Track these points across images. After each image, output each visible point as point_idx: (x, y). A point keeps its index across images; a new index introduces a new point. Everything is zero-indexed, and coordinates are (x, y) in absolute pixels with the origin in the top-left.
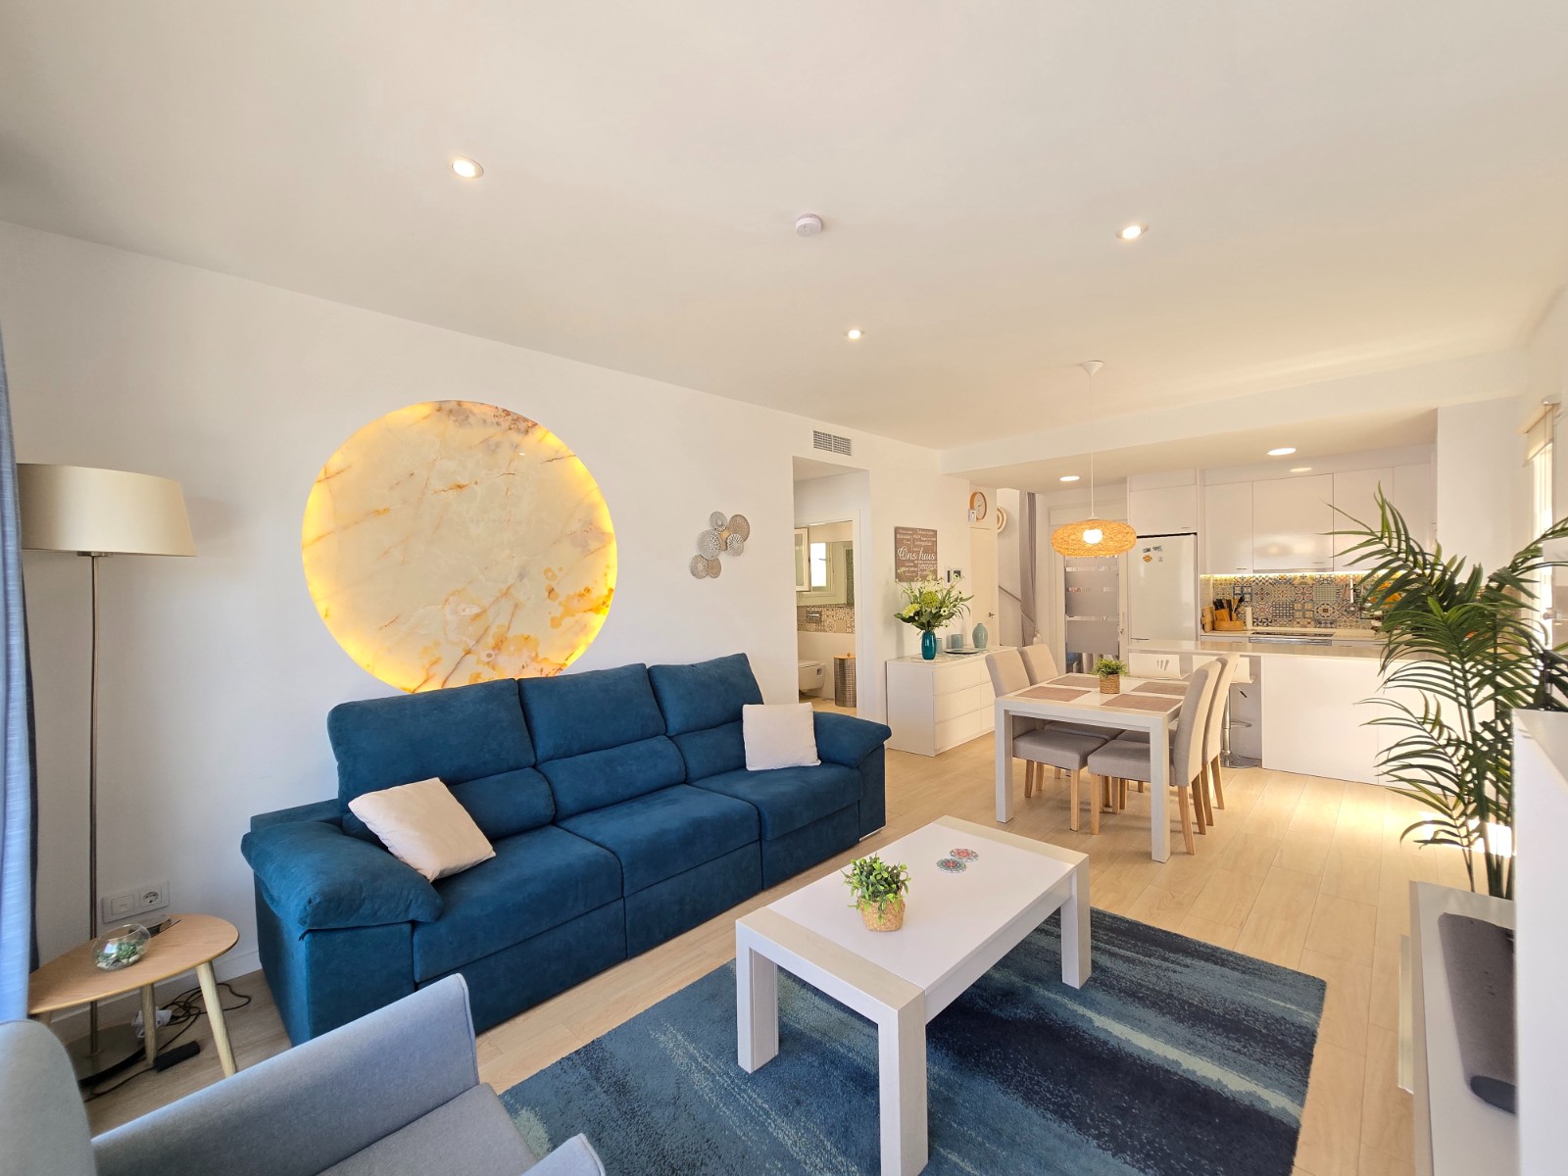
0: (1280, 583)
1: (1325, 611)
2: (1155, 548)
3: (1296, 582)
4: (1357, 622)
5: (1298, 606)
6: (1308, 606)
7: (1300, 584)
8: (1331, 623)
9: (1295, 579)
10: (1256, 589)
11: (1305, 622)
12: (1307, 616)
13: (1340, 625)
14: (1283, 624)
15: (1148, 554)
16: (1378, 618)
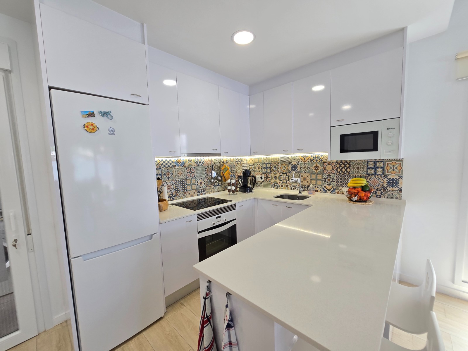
0: (178, 166)
1: (201, 183)
2: (106, 114)
3: (187, 164)
4: (213, 188)
5: (188, 182)
6: (193, 181)
7: (189, 165)
8: (204, 191)
9: (186, 162)
11: (192, 192)
12: (193, 188)
13: (207, 192)
14: (181, 197)
15: (91, 120)
16: (230, 184)
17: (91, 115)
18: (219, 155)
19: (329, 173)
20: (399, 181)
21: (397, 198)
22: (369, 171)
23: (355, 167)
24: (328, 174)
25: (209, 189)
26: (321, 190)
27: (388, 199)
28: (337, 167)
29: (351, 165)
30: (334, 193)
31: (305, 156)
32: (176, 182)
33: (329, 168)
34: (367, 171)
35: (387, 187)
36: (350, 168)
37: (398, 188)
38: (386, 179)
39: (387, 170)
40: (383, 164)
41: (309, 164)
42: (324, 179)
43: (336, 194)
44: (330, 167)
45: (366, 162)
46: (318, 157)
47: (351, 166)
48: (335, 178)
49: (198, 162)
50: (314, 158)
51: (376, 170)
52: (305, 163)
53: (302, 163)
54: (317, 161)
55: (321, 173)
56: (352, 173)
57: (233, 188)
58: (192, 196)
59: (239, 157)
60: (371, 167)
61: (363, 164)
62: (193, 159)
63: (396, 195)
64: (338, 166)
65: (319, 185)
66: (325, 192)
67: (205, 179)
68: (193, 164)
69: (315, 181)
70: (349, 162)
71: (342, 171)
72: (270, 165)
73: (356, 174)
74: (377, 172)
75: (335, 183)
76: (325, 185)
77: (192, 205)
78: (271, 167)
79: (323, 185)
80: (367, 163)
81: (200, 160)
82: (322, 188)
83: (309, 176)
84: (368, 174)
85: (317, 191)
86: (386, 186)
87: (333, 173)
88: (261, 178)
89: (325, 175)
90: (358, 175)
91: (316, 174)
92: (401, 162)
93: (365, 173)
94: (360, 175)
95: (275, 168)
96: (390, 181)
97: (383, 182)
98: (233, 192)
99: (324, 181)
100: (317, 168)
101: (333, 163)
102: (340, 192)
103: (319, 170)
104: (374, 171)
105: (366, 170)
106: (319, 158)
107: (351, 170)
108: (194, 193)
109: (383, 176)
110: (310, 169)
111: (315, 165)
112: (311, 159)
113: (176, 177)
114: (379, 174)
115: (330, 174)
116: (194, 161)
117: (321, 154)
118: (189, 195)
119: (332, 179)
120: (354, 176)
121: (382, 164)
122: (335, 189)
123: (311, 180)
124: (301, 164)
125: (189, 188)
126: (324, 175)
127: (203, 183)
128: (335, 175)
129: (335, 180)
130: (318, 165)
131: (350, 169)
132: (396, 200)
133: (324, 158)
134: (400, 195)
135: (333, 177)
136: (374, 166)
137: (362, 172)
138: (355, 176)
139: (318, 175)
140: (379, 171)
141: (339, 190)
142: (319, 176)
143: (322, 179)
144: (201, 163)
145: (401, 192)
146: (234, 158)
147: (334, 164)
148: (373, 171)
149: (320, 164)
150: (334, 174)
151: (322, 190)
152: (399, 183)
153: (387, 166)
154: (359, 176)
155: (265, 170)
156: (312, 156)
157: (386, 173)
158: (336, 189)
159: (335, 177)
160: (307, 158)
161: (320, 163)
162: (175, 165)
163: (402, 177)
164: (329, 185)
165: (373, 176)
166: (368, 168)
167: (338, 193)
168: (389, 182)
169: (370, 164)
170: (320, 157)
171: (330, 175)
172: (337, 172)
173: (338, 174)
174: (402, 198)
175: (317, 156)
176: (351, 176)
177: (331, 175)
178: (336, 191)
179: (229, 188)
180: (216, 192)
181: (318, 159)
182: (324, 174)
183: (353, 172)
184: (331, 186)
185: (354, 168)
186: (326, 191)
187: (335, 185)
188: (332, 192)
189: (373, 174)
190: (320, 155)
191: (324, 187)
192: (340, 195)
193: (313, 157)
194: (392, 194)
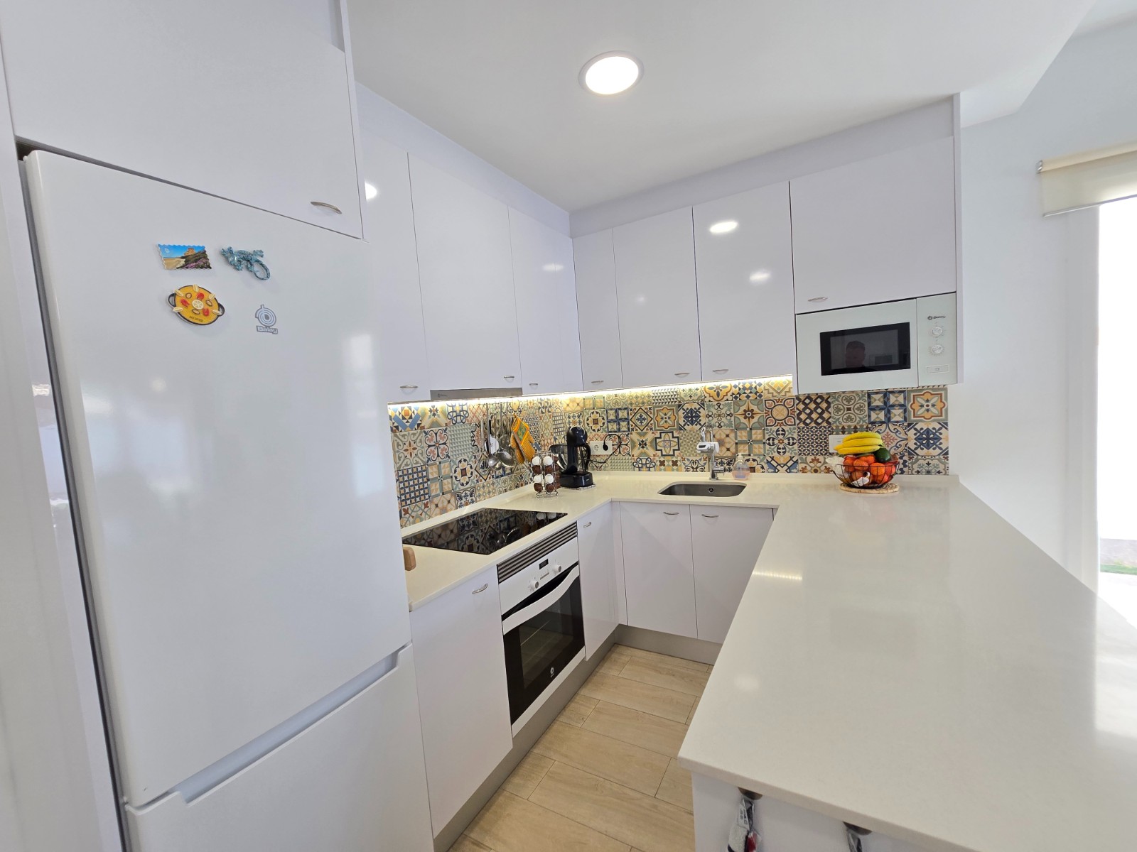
0: (404, 427)
1: (464, 472)
2: (246, 261)
3: (426, 423)
4: (493, 484)
5: (433, 472)
6: (445, 470)
7: (433, 425)
8: (471, 495)
9: (424, 414)
11: (442, 501)
12: (446, 488)
13: (479, 496)
14: (417, 516)
16: (541, 470)
18: (517, 392)
19: (780, 426)
20: (941, 434)
21: (939, 472)
22: (874, 416)
23: (842, 408)
24: (777, 428)
25: (484, 487)
26: (763, 468)
27: (919, 476)
28: (798, 410)
29: (833, 403)
30: (795, 470)
31: (718, 388)
33: (780, 413)
34: (869, 416)
35: (916, 449)
36: (830, 410)
37: (940, 449)
38: (913, 431)
39: (914, 410)
40: (905, 398)
41: (729, 405)
42: (769, 439)
43: (801, 474)
44: (783, 410)
45: (866, 395)
46: (751, 388)
47: (832, 405)
48: (795, 436)
49: (455, 414)
50: (742, 391)
51: (889, 412)
52: (719, 405)
53: (711, 403)
54: (748, 397)
55: (762, 426)
56: (835, 422)
57: (549, 479)
58: (444, 511)
59: (544, 398)
60: (877, 406)
61: (859, 400)
62: (440, 405)
63: (937, 465)
64: (801, 406)
65: (759, 455)
66: (772, 471)
67: (473, 459)
68: (443, 420)
69: (747, 447)
70: (826, 397)
71: (811, 419)
72: (628, 414)
73: (843, 424)
74: (892, 415)
75: (796, 446)
76: (772, 454)
77: (446, 535)
78: (630, 417)
79: (768, 454)
80: (869, 396)
81: (458, 408)
82: (765, 461)
83: (732, 435)
84: (873, 423)
85: (753, 470)
86: (913, 447)
87: (790, 423)
88: (605, 448)
89: (771, 429)
90: (849, 426)
91: (748, 429)
92: (943, 392)
93: (864, 421)
94: (852, 425)
95: (641, 419)
96: (922, 434)
97: (907, 439)
98: (550, 488)
99: (769, 444)
100: (749, 414)
101: (788, 401)
102: (808, 468)
103: (756, 419)
104: (886, 416)
105: (867, 413)
106: (754, 391)
107: (832, 415)
108: (449, 502)
109: (906, 424)
110: (733, 418)
111: (745, 407)
112: (733, 394)
113: (400, 460)
114: (897, 422)
115: (784, 428)
116: (443, 412)
117: (758, 381)
118: (438, 510)
119: (789, 439)
120: (840, 428)
121: (901, 399)
122: (796, 462)
123: (736, 444)
124: (709, 406)
125: (435, 488)
126: (767, 430)
127: (469, 470)
128: (794, 429)
129: (795, 441)
130: (752, 407)
131: (830, 413)
132: (938, 476)
133: (765, 389)
134: (945, 464)
135: (789, 433)
136: (885, 403)
137: (858, 419)
138: (843, 428)
139: (753, 432)
140: (897, 414)
141: (807, 463)
142: (755, 434)
143: (764, 441)
144: (460, 416)
145: (947, 458)
147: (792, 403)
148: (882, 416)
149: (757, 405)
150: (792, 427)
151: (766, 466)
152: (941, 439)
153: (914, 403)
154: (852, 427)
155: (614, 427)
156: (735, 387)
157: (912, 418)
158: (799, 461)
159: (794, 432)
160: (725, 391)
161: (756, 402)
163: (946, 424)
164: (782, 454)
165: (884, 425)
166: (871, 409)
167: (804, 470)
168: (920, 437)
169: (875, 400)
170: (756, 388)
171: (783, 430)
172: (798, 421)
173: (802, 425)
174: (951, 471)
175: (747, 386)
176: (832, 429)
177: (786, 428)
178: (800, 466)
179: (537, 479)
180: (500, 493)
181: (751, 393)
182: (769, 428)
183: (838, 419)
184: (788, 454)
185: (838, 410)
186: (776, 468)
187: (795, 453)
188: (789, 470)
189: (882, 423)
190: (755, 382)
191: (770, 459)
192: (809, 474)
193: (740, 389)
194: (928, 464)
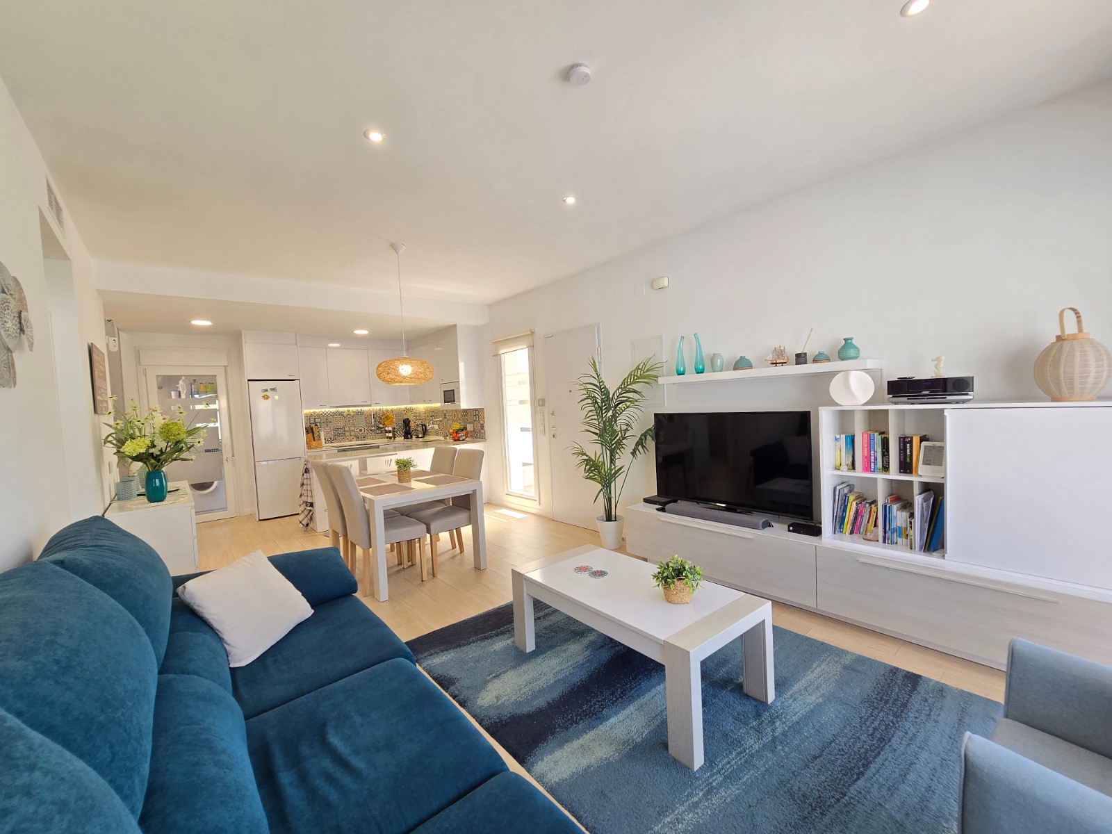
0: (337, 415)
1: (361, 430)
2: (273, 389)
3: (345, 414)
5: (347, 429)
6: (352, 428)
7: (348, 415)
8: (364, 438)
9: (345, 412)
10: (323, 419)
11: (351, 438)
12: (352, 434)
13: (368, 439)
14: (339, 441)
15: (266, 393)
16: (390, 432)
17: (266, 390)
18: (370, 406)
32: (336, 429)
49: (357, 412)
57: (391, 435)
58: (351, 441)
59: (409, 406)
62: (351, 409)
67: (365, 426)
68: (352, 414)
72: (429, 414)
81: (359, 410)
98: (390, 438)
108: (353, 439)
113: (334, 424)
116: (353, 411)
118: (348, 440)
125: (347, 434)
144: (360, 412)
146: (403, 407)
155: (429, 418)
162: (334, 414)
179: (387, 434)
